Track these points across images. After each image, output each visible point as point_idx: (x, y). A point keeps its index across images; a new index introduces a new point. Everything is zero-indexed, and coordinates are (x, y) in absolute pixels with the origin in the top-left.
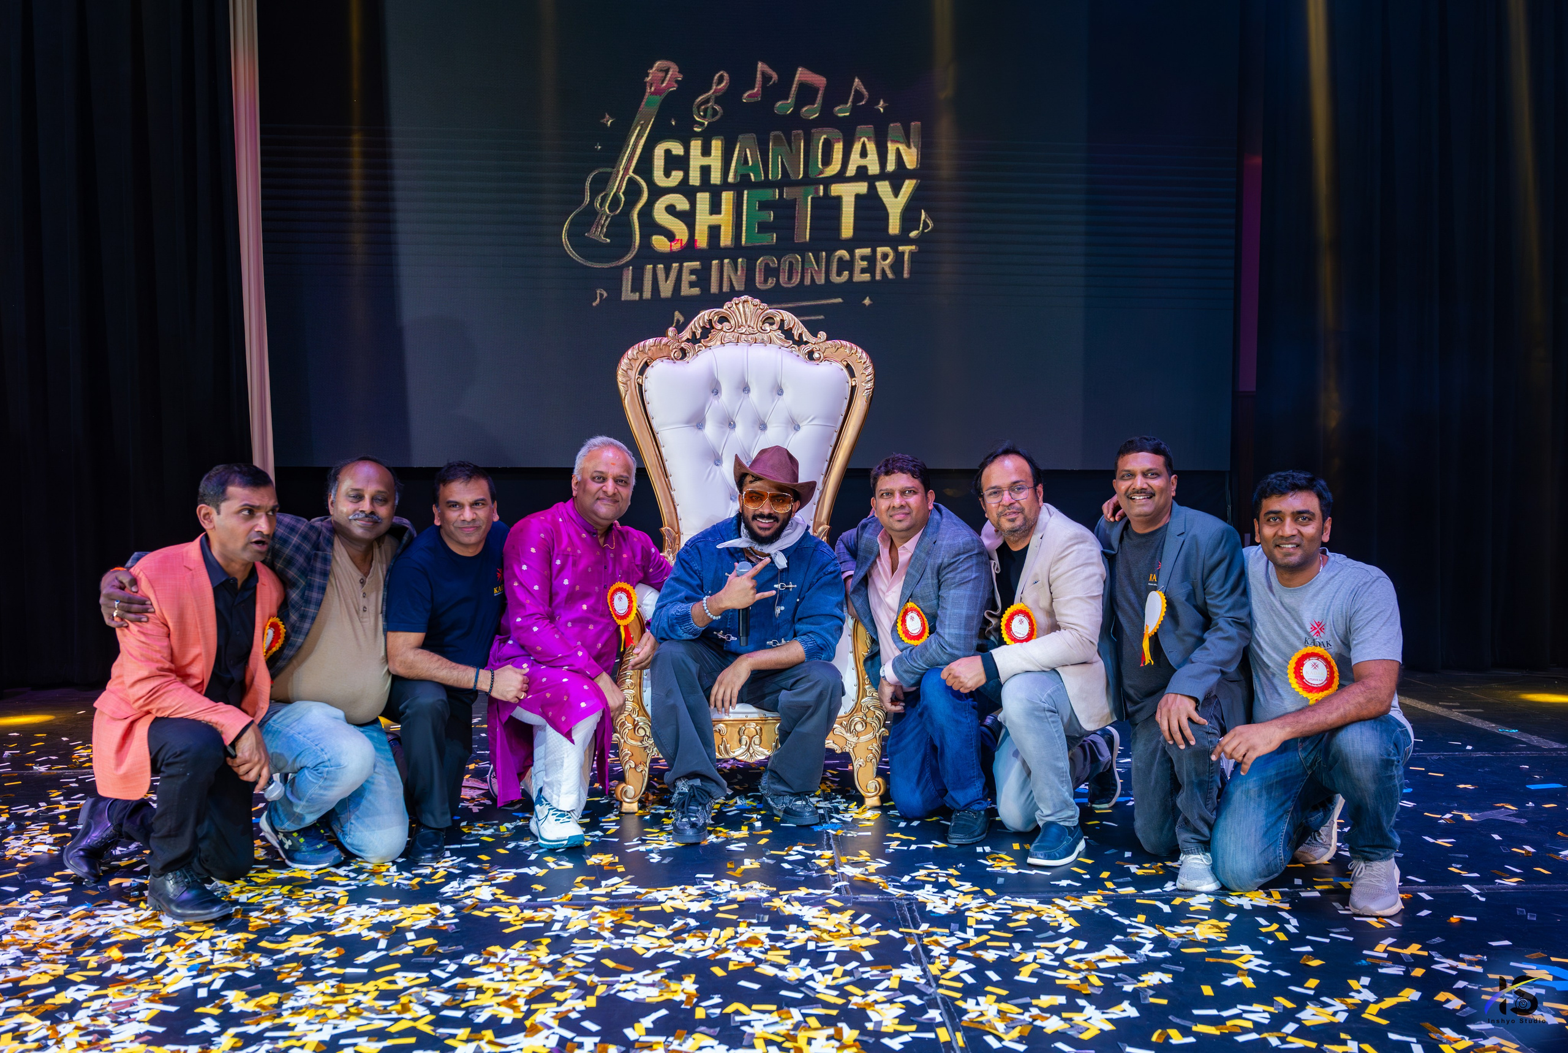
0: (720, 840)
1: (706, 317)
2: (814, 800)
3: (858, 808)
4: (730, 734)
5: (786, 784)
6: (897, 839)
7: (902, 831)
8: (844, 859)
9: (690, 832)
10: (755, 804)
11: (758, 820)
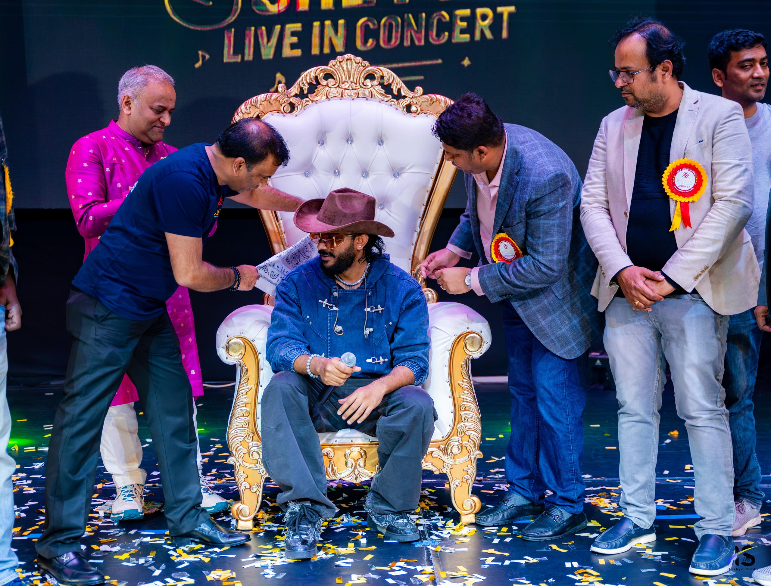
0: (329, 556)
1: (313, 74)
2: (414, 517)
3: (455, 525)
4: (338, 457)
5: (388, 503)
6: (492, 555)
7: (496, 547)
8: (443, 575)
9: (301, 548)
10: (360, 521)
11: (363, 537)
